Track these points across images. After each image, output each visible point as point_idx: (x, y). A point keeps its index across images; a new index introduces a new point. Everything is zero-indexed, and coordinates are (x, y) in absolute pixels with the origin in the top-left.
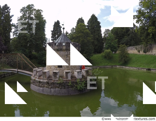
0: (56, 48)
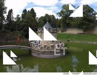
0: (52, 31)
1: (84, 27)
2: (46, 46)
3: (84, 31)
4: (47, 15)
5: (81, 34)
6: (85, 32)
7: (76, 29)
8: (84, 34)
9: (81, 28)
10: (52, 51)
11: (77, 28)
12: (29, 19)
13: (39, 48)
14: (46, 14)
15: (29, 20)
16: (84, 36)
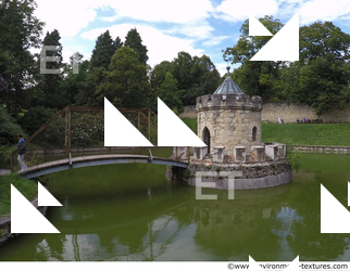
1: (320, 98)
2: (243, 150)
3: (319, 114)
4: (184, 57)
5: (309, 122)
6: (322, 117)
7: (292, 107)
8: (317, 121)
9: (309, 104)
10: (260, 165)
11: (294, 102)
12: (127, 69)
13: (219, 157)
14: (183, 53)
15: (127, 72)
16: (321, 130)
